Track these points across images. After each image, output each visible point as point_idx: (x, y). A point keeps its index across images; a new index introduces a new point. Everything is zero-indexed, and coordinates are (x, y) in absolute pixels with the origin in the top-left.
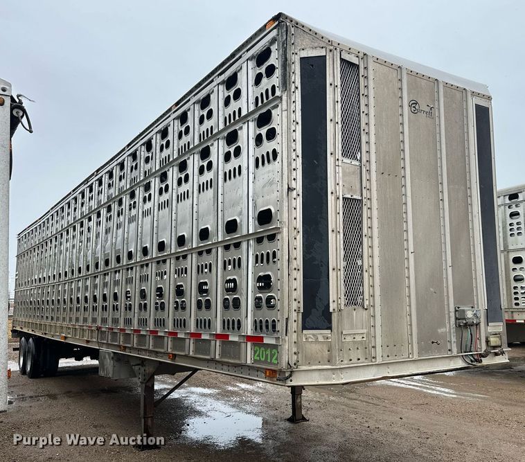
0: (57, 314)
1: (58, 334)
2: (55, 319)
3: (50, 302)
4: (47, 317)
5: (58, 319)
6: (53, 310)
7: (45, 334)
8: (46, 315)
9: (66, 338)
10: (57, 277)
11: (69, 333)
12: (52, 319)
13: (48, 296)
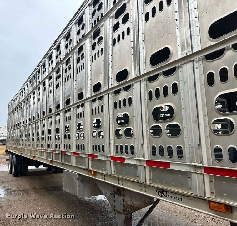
0: (29, 142)
1: (29, 154)
2: (27, 145)
3: (24, 136)
4: (23, 144)
5: (29, 145)
6: (26, 140)
7: (22, 154)
8: (22, 143)
9: (34, 157)
10: (28, 121)
11: (36, 154)
12: (26, 145)
13: (23, 132)
